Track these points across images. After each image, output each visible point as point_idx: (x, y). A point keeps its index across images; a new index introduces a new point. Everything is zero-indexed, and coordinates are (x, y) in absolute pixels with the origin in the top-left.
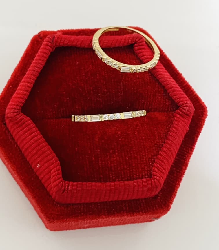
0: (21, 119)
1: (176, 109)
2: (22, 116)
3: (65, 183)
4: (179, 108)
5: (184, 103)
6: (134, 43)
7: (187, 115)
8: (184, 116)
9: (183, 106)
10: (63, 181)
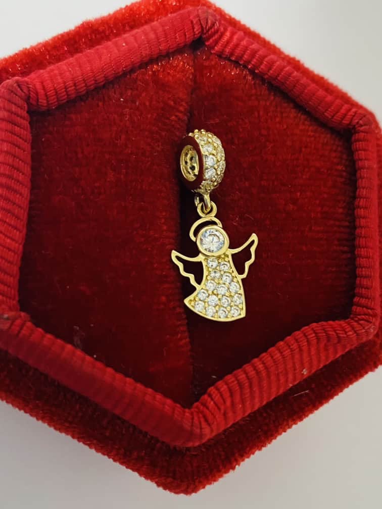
4: (205, 37)
5: (197, 21)
6: (26, 105)
9: (206, 27)
10: (357, 319)
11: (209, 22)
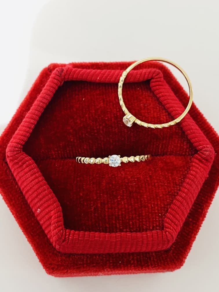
0: (22, 159)
1: (195, 153)
2: (22, 155)
3: (65, 231)
4: (199, 152)
5: (204, 147)
6: (150, 78)
7: (207, 160)
8: (203, 161)
9: (202, 151)
10: (63, 229)
11: (205, 152)
